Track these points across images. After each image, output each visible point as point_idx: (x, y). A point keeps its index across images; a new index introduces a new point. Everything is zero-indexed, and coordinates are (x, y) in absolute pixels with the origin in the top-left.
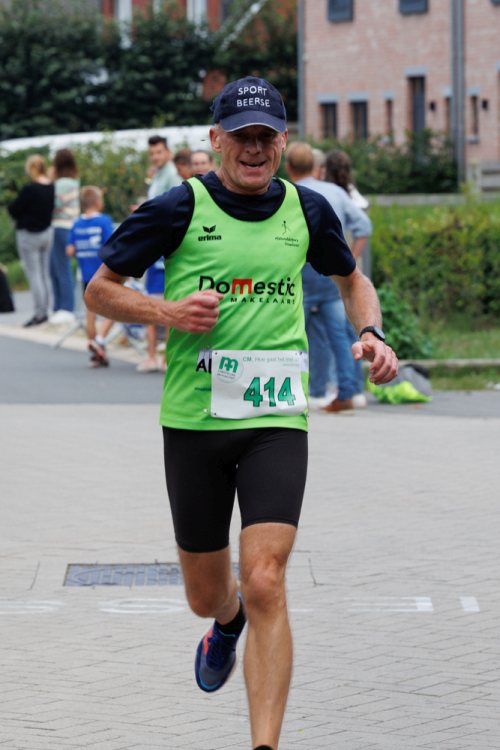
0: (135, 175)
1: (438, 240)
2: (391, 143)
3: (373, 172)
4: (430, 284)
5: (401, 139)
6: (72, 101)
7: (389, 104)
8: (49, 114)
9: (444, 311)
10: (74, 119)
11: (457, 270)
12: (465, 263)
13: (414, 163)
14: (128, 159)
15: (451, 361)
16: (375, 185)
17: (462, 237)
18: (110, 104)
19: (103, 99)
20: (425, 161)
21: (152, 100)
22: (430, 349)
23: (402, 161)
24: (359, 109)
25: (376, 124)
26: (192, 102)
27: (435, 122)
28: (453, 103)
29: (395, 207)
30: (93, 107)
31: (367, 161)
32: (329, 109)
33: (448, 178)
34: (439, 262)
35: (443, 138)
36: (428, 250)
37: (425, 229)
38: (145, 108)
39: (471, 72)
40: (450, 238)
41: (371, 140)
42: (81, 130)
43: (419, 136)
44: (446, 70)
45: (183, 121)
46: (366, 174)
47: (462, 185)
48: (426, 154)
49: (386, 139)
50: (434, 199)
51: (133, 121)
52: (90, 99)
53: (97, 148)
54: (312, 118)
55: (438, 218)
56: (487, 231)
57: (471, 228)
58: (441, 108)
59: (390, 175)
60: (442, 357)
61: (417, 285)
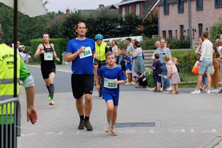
0: (126, 46)
1: (186, 58)
2: (177, 39)
3: (173, 44)
4: (185, 66)
5: (179, 38)
6: (114, 31)
7: (176, 30)
8: (109, 34)
9: (187, 72)
10: (114, 35)
11: (190, 64)
12: (192, 62)
13: (181, 42)
14: (125, 43)
15: (189, 82)
16: (174, 47)
17: (191, 57)
18: (121, 32)
19: (119, 31)
20: (184, 42)
21: (129, 31)
22: (184, 79)
23: (179, 42)
24: (170, 32)
25: (174, 35)
26: (137, 31)
27: (185, 34)
28: (189, 30)
29: (177, 51)
30: (118, 32)
31: (172, 42)
32: (164, 32)
33: (188, 45)
34: (186, 62)
35: (187, 37)
36: (184, 60)
37: (183, 56)
38: (128, 32)
39: (192, 24)
40: (189, 57)
41: (173, 38)
42: (115, 37)
43: (182, 37)
44: (188, 24)
45: (135, 35)
46: (172, 45)
47: (191, 47)
48: (184, 41)
49: (176, 38)
50: (185, 50)
51: (125, 35)
52: (117, 31)
53: (118, 41)
54: (161, 34)
55: (186, 53)
56: (196, 56)
57: (193, 55)
58: (187, 31)
59: (177, 45)
60: (187, 81)
61: (182, 67)
